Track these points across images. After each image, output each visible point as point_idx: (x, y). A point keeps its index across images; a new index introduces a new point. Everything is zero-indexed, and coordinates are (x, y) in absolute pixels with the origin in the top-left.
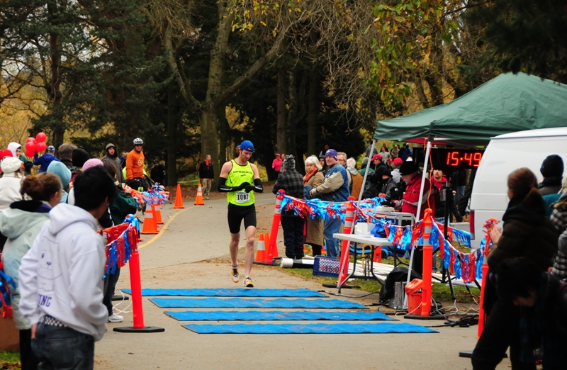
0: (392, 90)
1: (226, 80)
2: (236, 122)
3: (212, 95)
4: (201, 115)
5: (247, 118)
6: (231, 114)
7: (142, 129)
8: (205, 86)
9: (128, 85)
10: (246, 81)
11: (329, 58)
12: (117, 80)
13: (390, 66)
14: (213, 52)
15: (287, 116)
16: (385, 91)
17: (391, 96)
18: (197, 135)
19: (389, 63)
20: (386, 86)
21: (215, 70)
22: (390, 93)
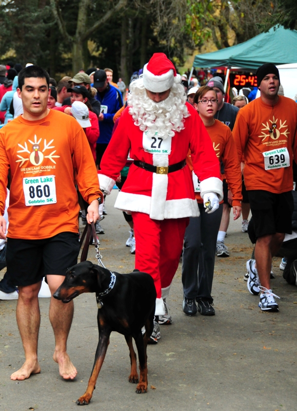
0: (199, 34)
1: (89, 23)
2: (93, 50)
3: (80, 33)
4: (72, 46)
5: (101, 49)
6: (91, 45)
7: (35, 54)
8: (75, 27)
9: (27, 25)
10: (102, 24)
11: (158, 11)
12: (20, 21)
13: (198, 18)
14: (81, 4)
15: (127, 48)
16: (195, 34)
17: (198, 38)
18: (69, 59)
19: (198, 16)
20: (196, 31)
21: (82, 16)
22: (198, 36)
